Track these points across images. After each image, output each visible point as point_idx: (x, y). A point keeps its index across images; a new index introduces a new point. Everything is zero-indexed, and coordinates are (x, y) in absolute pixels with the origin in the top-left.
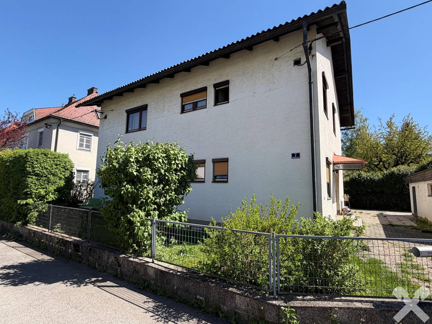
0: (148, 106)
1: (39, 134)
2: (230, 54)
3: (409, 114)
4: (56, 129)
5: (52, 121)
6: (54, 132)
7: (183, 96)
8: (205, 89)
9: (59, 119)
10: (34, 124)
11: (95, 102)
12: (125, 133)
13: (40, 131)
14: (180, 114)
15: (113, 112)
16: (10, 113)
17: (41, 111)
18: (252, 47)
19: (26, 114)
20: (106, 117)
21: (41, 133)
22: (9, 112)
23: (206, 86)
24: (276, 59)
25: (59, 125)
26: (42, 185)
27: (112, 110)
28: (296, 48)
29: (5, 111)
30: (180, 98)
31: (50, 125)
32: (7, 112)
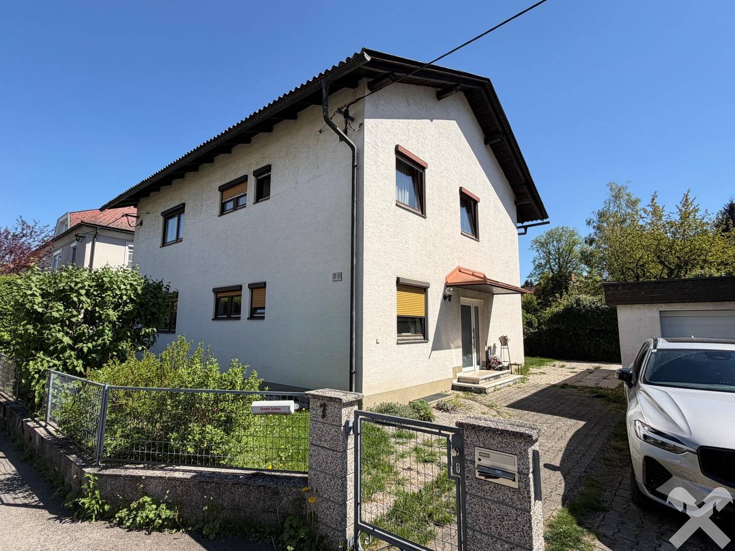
0: (186, 205)
1: (72, 250)
2: (274, 125)
3: (688, 191)
4: (91, 243)
5: (85, 230)
6: (89, 246)
7: (222, 189)
8: (244, 179)
9: (94, 227)
10: (66, 235)
11: (120, 203)
12: (161, 247)
13: (73, 245)
14: (218, 218)
15: (150, 215)
16: (24, 223)
17: (78, 216)
18: (297, 114)
19: (61, 220)
20: (141, 224)
21: (74, 248)
22: (22, 221)
23: (246, 174)
24: (320, 131)
25: (95, 237)
26: (7, 327)
27: (149, 213)
28: (334, 115)
29: (17, 220)
30: (219, 193)
31: (84, 237)
32: (20, 221)
